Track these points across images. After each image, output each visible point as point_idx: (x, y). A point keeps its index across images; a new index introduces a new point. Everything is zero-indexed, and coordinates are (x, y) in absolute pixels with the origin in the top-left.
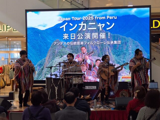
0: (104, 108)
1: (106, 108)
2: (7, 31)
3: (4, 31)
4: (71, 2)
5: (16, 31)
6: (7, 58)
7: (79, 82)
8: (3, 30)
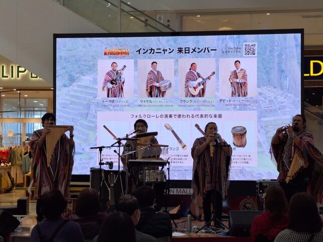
0: (206, 232)
1: (210, 232)
2: (18, 77)
3: (12, 77)
4: (146, 20)
5: (37, 77)
6: (19, 133)
7: (157, 179)
8: (10, 76)
